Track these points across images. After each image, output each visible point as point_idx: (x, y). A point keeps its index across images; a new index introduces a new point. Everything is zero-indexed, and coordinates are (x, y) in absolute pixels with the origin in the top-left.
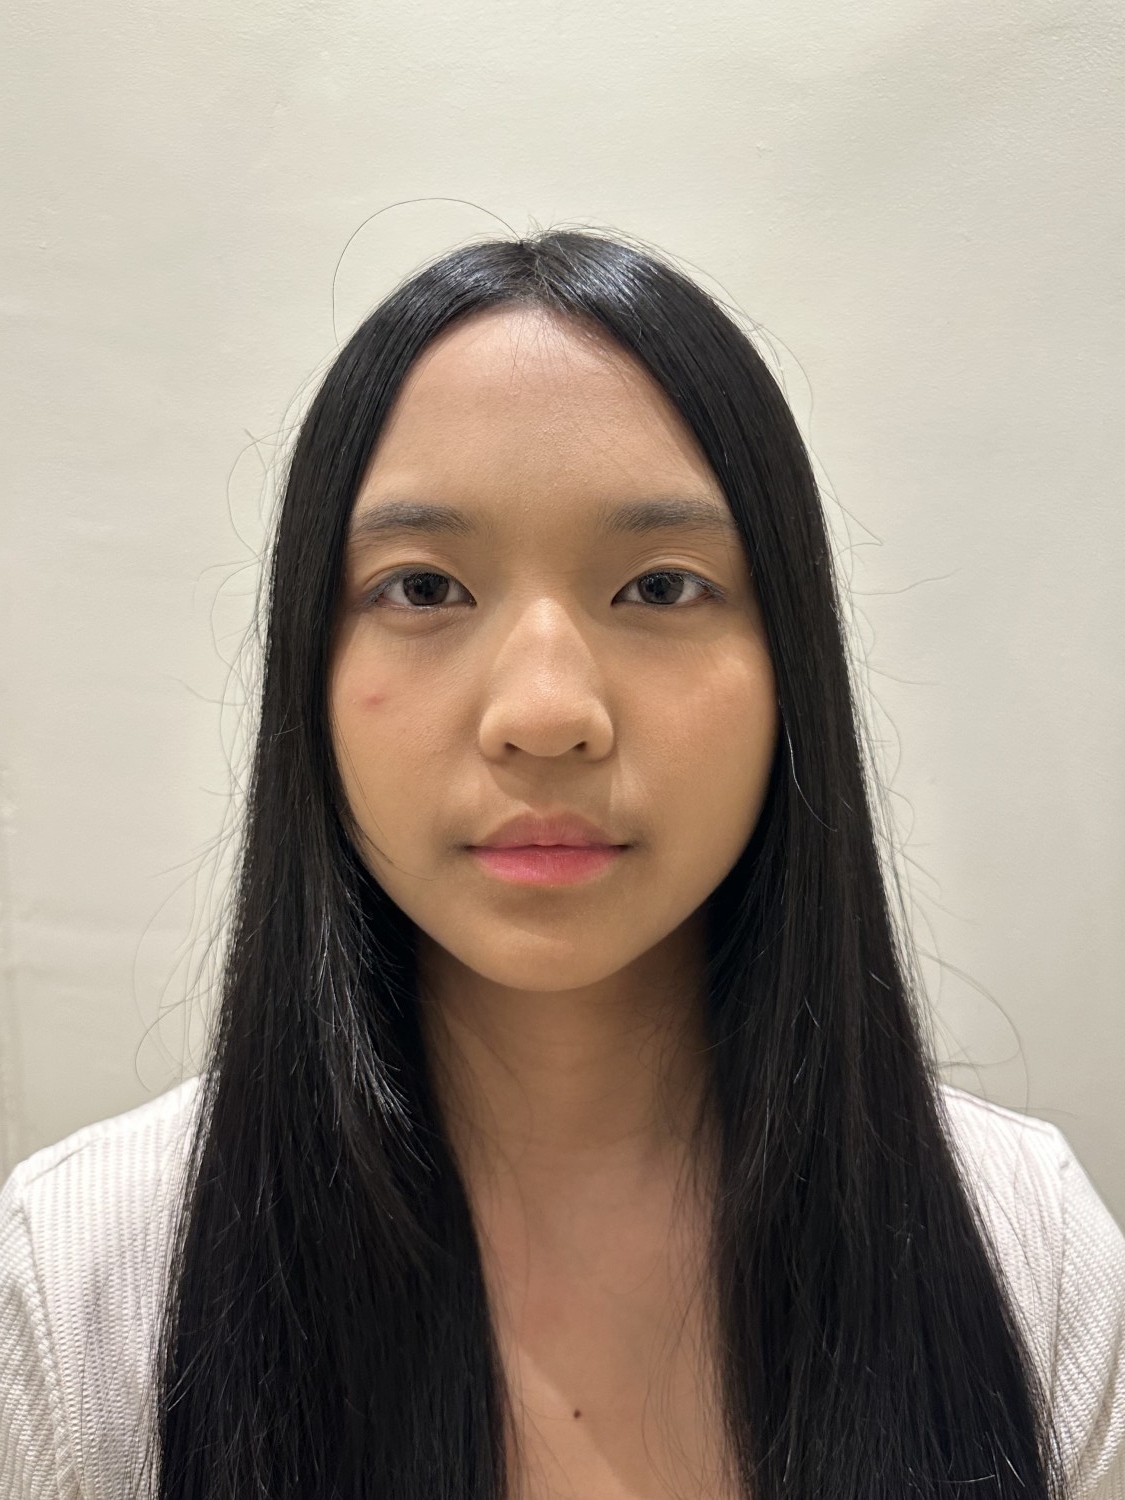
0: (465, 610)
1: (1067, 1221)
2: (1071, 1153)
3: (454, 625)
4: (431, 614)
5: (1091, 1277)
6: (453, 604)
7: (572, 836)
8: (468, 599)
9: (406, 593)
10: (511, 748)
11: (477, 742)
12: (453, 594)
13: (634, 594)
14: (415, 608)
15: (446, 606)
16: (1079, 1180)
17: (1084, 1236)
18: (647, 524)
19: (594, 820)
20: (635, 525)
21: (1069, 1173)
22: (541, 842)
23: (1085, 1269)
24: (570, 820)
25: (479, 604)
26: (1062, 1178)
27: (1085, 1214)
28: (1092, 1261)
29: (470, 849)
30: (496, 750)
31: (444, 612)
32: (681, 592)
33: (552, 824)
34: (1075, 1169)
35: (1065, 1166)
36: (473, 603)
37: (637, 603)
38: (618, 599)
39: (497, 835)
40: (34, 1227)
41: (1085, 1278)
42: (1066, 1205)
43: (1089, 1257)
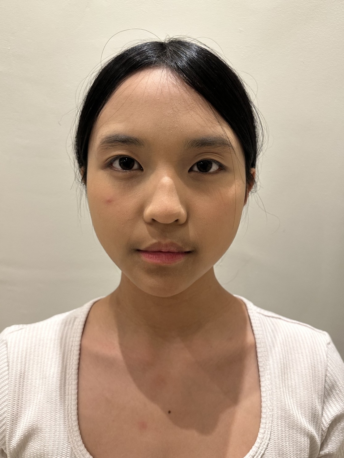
0: (139, 173)
1: (328, 360)
2: (331, 340)
3: (136, 177)
4: (128, 173)
5: (335, 378)
6: (135, 170)
7: (172, 249)
8: (141, 168)
9: (120, 165)
10: (153, 220)
11: (143, 217)
12: (136, 166)
13: (196, 169)
14: (123, 170)
15: (133, 170)
16: (333, 348)
17: (333, 365)
18: (202, 145)
19: (180, 244)
20: (198, 145)
21: (330, 346)
22: (163, 251)
23: (334, 375)
24: (172, 244)
25: (144, 170)
26: (327, 347)
27: (334, 359)
28: (336, 372)
29: (139, 251)
30: (149, 220)
31: (132, 172)
32: (211, 168)
33: (166, 246)
34: (332, 345)
35: (329, 344)
36: (143, 170)
37: (197, 172)
38: (191, 170)
39: (149, 247)
40: (9, 346)
41: (333, 378)
42: (328, 355)
43: (335, 371)
